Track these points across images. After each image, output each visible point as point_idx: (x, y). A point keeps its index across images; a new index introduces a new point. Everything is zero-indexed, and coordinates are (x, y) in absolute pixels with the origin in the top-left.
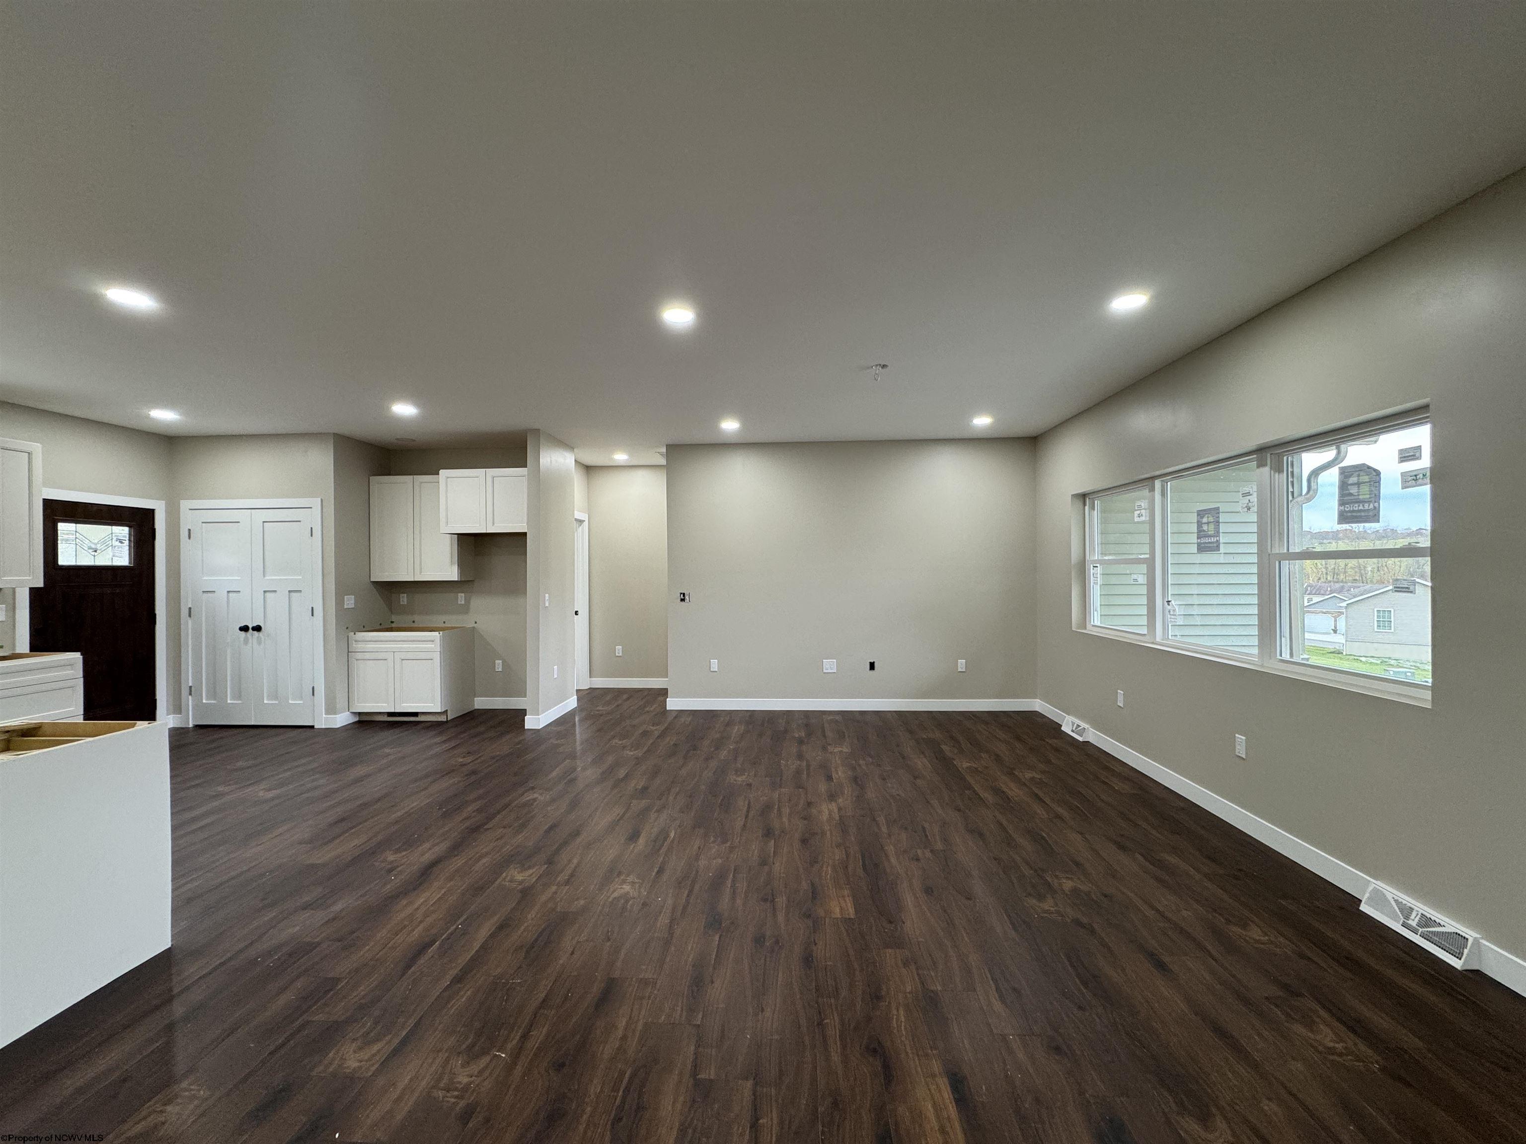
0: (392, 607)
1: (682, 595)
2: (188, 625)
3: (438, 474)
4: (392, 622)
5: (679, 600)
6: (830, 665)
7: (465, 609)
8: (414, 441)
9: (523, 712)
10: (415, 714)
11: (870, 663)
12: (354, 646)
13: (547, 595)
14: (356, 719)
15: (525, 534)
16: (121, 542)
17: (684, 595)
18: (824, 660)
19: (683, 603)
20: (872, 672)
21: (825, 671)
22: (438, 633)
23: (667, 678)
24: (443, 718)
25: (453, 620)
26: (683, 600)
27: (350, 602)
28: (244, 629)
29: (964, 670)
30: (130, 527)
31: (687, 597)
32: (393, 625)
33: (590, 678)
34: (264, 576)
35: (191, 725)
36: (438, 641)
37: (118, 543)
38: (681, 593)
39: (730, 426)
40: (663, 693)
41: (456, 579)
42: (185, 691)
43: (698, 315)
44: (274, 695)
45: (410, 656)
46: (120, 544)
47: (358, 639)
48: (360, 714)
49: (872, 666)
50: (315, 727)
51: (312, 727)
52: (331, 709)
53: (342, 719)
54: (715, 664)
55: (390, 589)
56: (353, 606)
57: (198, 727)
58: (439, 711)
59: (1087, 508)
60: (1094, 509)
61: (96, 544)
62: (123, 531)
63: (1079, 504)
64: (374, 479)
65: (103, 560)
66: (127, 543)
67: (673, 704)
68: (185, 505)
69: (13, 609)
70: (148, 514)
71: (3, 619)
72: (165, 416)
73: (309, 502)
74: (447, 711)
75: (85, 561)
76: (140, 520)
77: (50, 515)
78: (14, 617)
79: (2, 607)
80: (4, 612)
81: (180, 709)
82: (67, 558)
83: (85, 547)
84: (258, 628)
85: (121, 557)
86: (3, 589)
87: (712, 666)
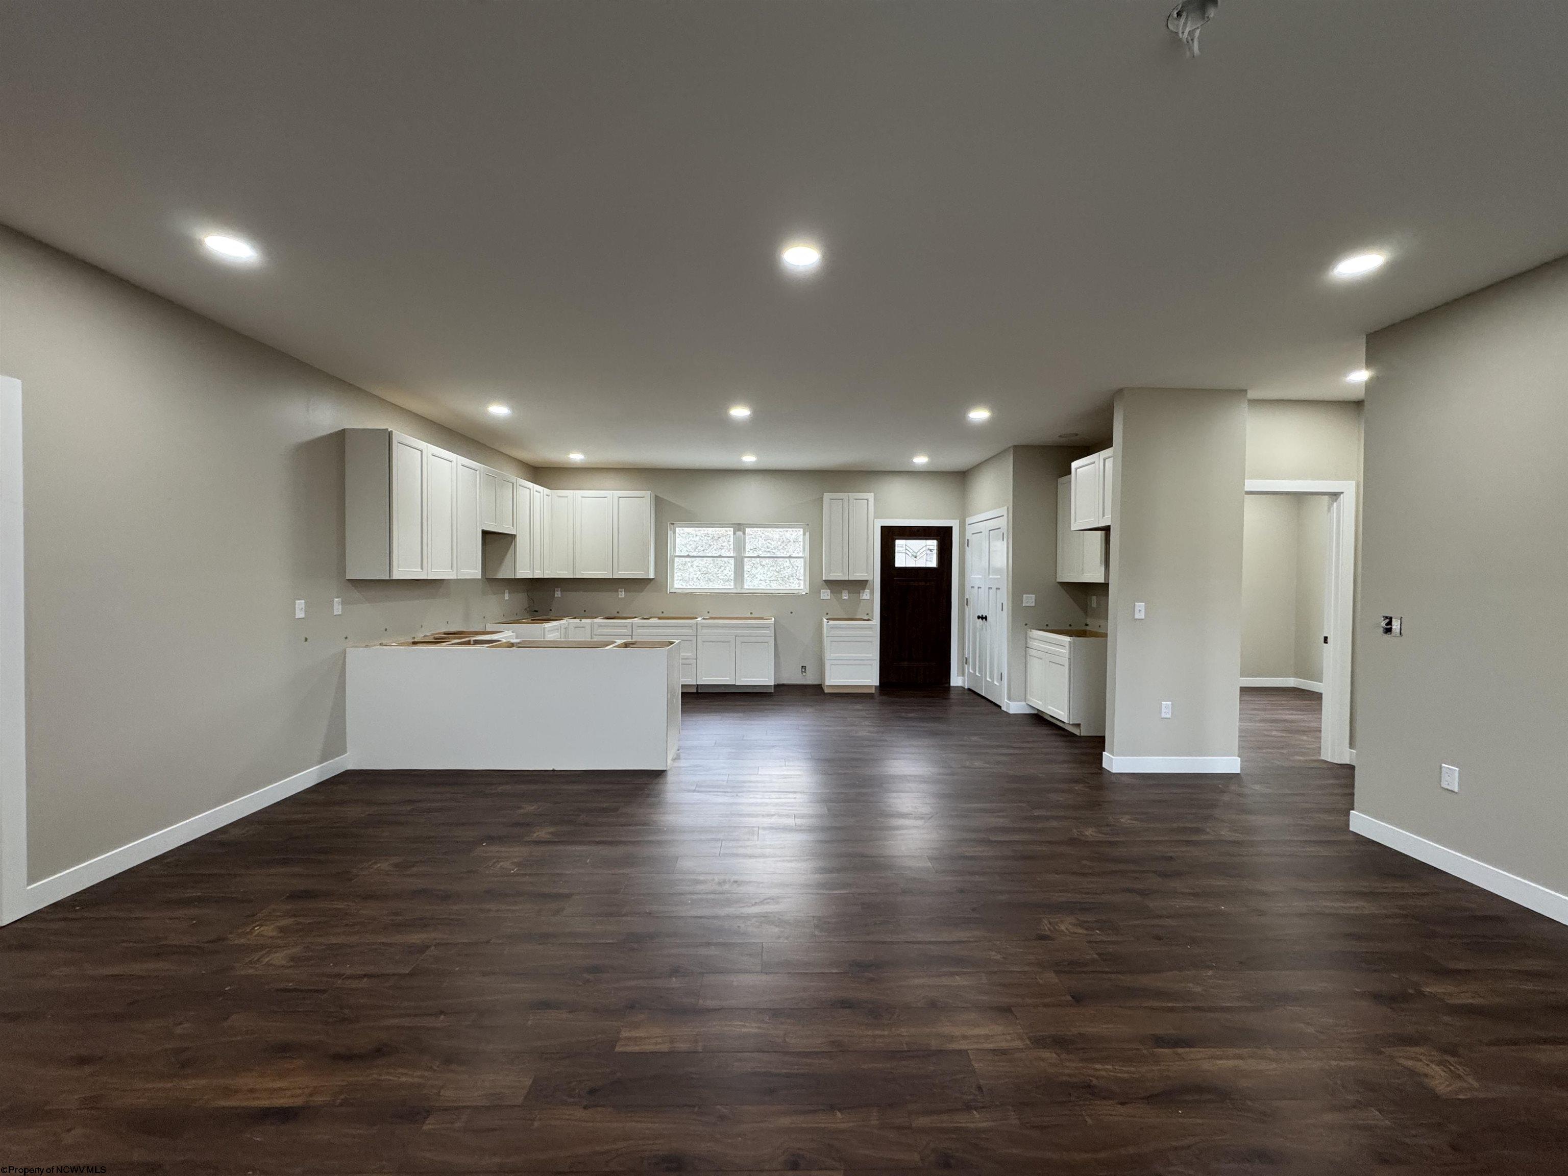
0: (1085, 608)
1: (1387, 621)
2: (965, 611)
3: (1072, 467)
4: (1087, 625)
10: (1059, 720)
12: (1033, 646)
13: (1140, 605)
14: (1031, 712)
16: (932, 551)
17: (1390, 623)
19: (1387, 636)
22: (1071, 638)
24: (1076, 732)
26: (1388, 630)
27: (1029, 600)
28: (981, 617)
30: (936, 539)
31: (1396, 625)
34: (989, 575)
35: (966, 687)
36: (1067, 645)
37: (929, 552)
38: (1385, 617)
41: (1103, 582)
42: (964, 661)
44: (991, 676)
45: (1055, 659)
46: (930, 552)
47: (1034, 636)
50: (1000, 706)
52: (1012, 697)
53: (1020, 708)
55: (1083, 591)
56: (1033, 604)
57: (969, 690)
58: (1066, 721)
61: (917, 553)
62: (933, 544)
65: (921, 563)
66: (935, 552)
67: (1361, 823)
68: (971, 520)
69: (872, 593)
70: (949, 530)
71: (869, 598)
72: (921, 460)
73: (1003, 511)
74: (1080, 724)
75: (911, 563)
76: (943, 536)
77: (890, 535)
78: (873, 597)
79: (867, 591)
80: (868, 595)
81: (962, 673)
82: (901, 561)
83: (910, 555)
84: (986, 618)
85: (931, 561)
86: (868, 580)
87: (1445, 777)
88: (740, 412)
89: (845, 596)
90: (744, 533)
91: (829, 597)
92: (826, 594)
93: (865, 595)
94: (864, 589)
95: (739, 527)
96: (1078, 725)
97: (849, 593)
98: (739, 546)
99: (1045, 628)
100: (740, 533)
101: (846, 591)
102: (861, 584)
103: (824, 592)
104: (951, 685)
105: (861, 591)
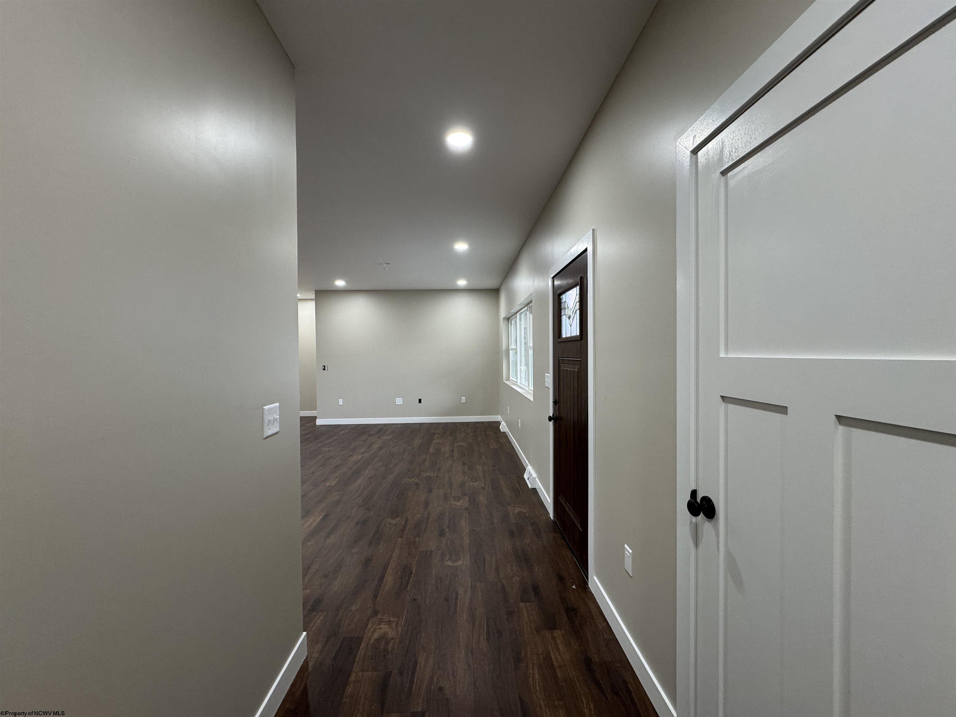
1: (324, 367)
5: (322, 369)
6: (399, 401)
11: (419, 399)
18: (396, 399)
19: (324, 371)
20: (420, 404)
21: (397, 404)
23: (315, 410)
26: (324, 369)
29: (464, 402)
31: (326, 368)
38: (323, 366)
39: (340, 283)
40: (315, 418)
49: (420, 401)
54: (341, 402)
59: (509, 324)
60: (512, 325)
63: (507, 322)
67: (319, 422)
87: (340, 402)
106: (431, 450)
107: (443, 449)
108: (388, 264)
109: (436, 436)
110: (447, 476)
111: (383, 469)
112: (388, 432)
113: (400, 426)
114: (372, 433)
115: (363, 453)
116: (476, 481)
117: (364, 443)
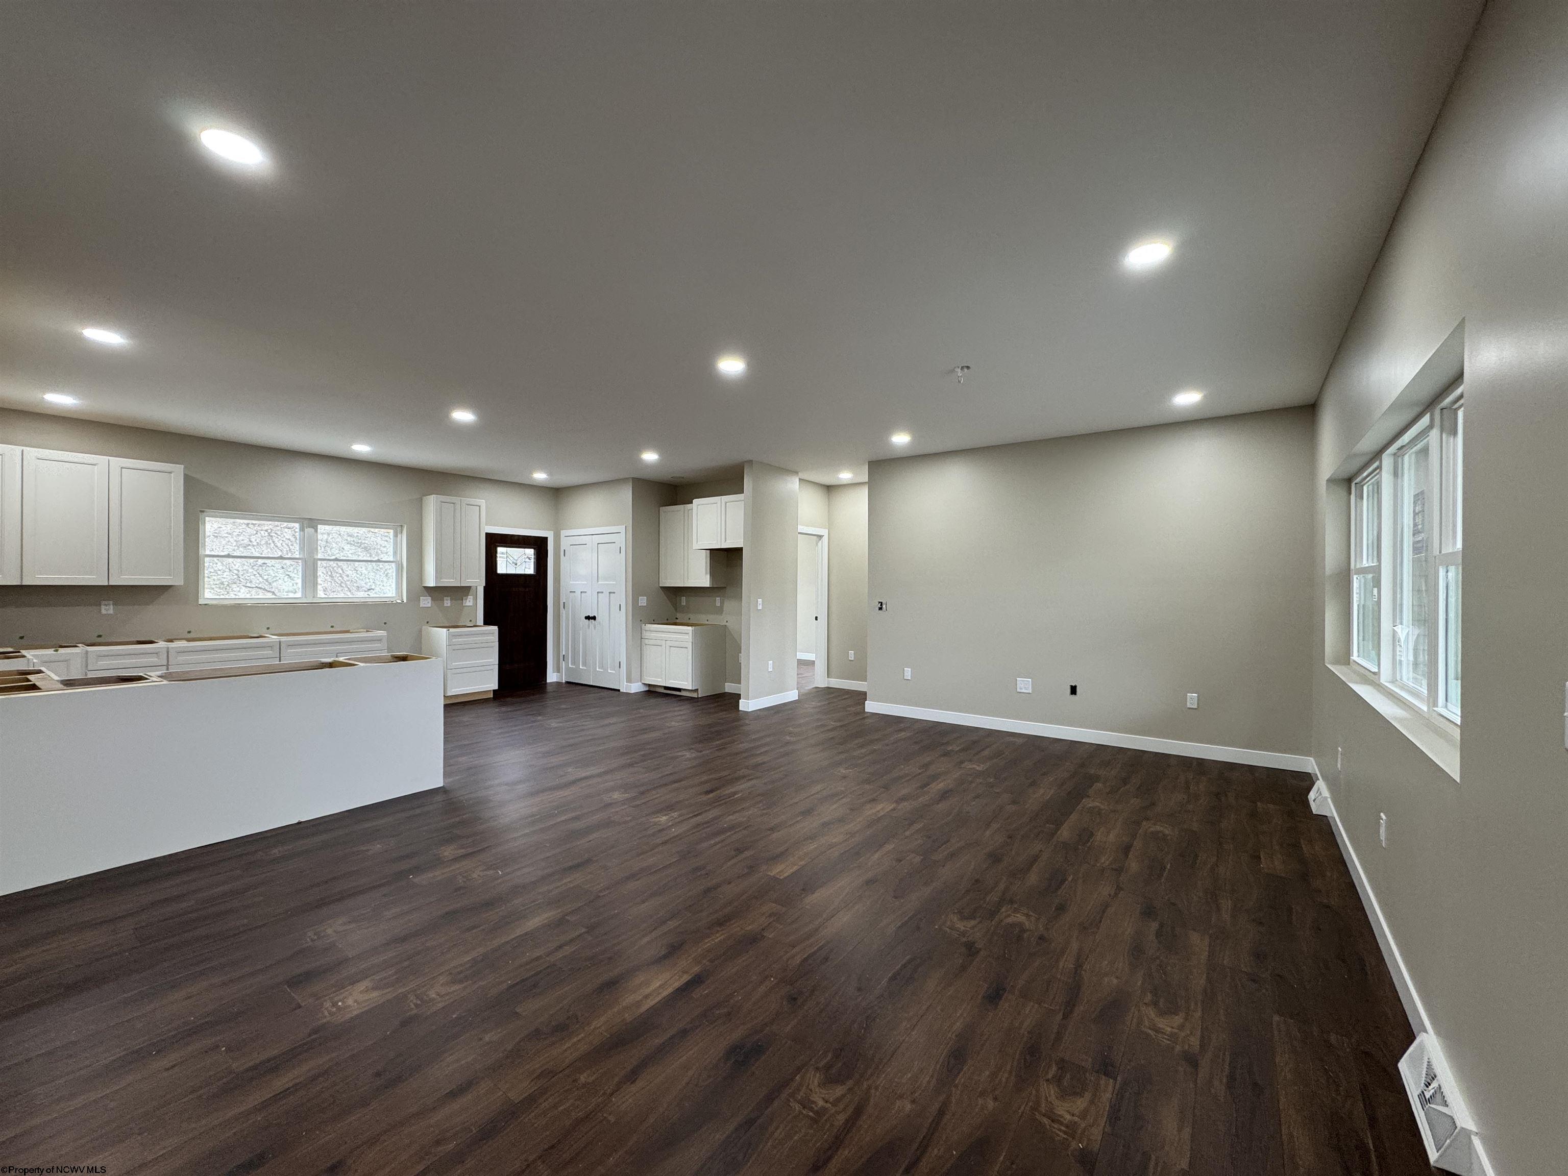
0: (676, 607)
2: (563, 612)
3: (692, 503)
4: (677, 618)
5: (877, 609)
6: (1024, 685)
7: (720, 611)
8: (683, 478)
9: (738, 696)
10: (679, 690)
11: (1072, 686)
12: (646, 635)
13: (760, 601)
14: (647, 689)
15: (741, 549)
16: (530, 559)
17: (881, 605)
18: (1018, 679)
19: (880, 611)
20: (1073, 697)
21: (1019, 690)
22: (691, 627)
23: (866, 681)
24: (695, 695)
25: (703, 618)
26: (881, 609)
27: (643, 601)
28: (588, 618)
29: (1193, 707)
30: (534, 549)
31: (884, 606)
32: (678, 621)
33: (828, 677)
34: (598, 582)
35: (564, 681)
36: (690, 633)
37: (527, 560)
38: (879, 602)
39: (901, 439)
40: (861, 697)
41: (708, 586)
42: (561, 658)
43: (749, 365)
44: (602, 667)
45: (676, 644)
47: (647, 629)
48: (649, 685)
49: (1073, 690)
50: (621, 691)
51: (619, 690)
52: (629, 680)
53: (635, 688)
54: (908, 673)
55: (675, 593)
56: (645, 605)
57: (568, 683)
58: (690, 689)
59: (1353, 497)
60: (1362, 498)
61: (516, 560)
62: (530, 552)
63: (1341, 492)
64: (663, 509)
65: (520, 570)
66: (533, 560)
67: (871, 706)
68: (564, 533)
69: (476, 599)
70: (544, 540)
71: (471, 605)
72: (540, 476)
73: (621, 528)
74: (697, 689)
75: (512, 571)
76: (539, 545)
77: (494, 541)
78: (476, 604)
79: (470, 598)
80: (472, 600)
81: (558, 669)
82: (502, 569)
83: (511, 562)
84: (594, 618)
85: (529, 569)
86: (470, 587)
87: (905, 674)
88: (463, 416)
89: (447, 602)
90: (316, 531)
91: (429, 605)
92: (426, 602)
93: (468, 601)
94: (467, 595)
95: (311, 523)
96: (696, 690)
97: (451, 600)
98: (309, 546)
99: (666, 622)
100: (309, 531)
101: (449, 598)
102: (463, 591)
103: (424, 600)
104: (548, 681)
105: (464, 598)
106: (1065, 833)
107: (1099, 836)
108: (968, 367)
109: (1099, 785)
110: (1075, 946)
111: (918, 859)
112: (986, 753)
113: (1020, 741)
114: (950, 748)
115: (903, 799)
116: (1171, 1010)
117: (920, 771)
